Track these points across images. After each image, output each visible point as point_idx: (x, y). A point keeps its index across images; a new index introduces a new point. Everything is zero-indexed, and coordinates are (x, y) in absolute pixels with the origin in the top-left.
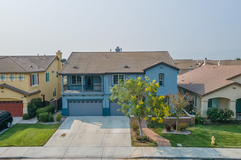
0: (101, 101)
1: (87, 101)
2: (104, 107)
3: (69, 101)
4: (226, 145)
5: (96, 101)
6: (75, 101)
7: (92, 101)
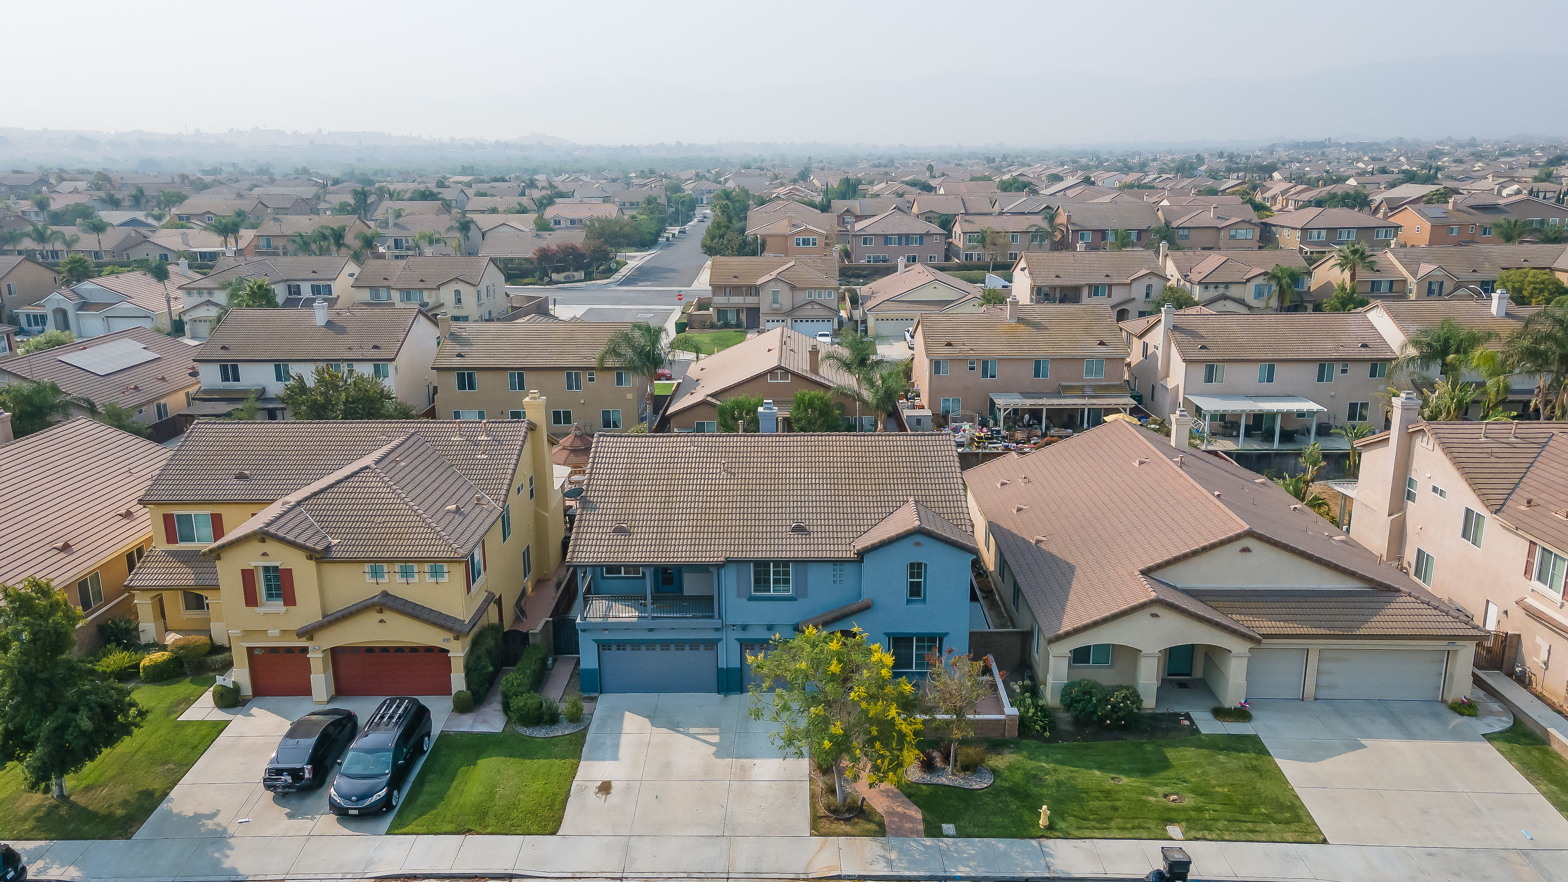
0: (712, 644)
1: (665, 644)
2: (722, 665)
3: (603, 646)
4: (1079, 828)
5: (694, 644)
6: (621, 645)
7: (680, 644)
